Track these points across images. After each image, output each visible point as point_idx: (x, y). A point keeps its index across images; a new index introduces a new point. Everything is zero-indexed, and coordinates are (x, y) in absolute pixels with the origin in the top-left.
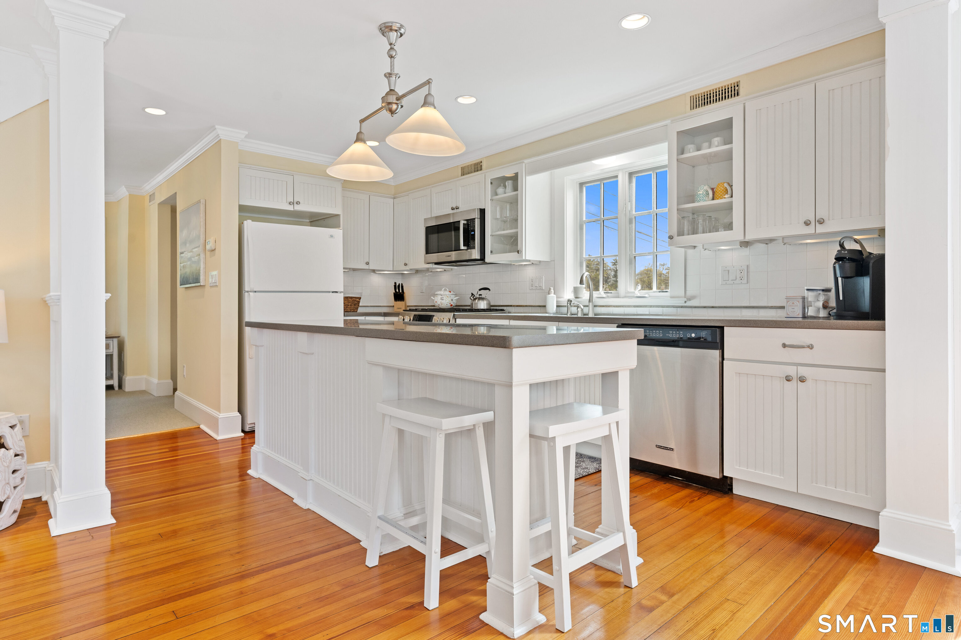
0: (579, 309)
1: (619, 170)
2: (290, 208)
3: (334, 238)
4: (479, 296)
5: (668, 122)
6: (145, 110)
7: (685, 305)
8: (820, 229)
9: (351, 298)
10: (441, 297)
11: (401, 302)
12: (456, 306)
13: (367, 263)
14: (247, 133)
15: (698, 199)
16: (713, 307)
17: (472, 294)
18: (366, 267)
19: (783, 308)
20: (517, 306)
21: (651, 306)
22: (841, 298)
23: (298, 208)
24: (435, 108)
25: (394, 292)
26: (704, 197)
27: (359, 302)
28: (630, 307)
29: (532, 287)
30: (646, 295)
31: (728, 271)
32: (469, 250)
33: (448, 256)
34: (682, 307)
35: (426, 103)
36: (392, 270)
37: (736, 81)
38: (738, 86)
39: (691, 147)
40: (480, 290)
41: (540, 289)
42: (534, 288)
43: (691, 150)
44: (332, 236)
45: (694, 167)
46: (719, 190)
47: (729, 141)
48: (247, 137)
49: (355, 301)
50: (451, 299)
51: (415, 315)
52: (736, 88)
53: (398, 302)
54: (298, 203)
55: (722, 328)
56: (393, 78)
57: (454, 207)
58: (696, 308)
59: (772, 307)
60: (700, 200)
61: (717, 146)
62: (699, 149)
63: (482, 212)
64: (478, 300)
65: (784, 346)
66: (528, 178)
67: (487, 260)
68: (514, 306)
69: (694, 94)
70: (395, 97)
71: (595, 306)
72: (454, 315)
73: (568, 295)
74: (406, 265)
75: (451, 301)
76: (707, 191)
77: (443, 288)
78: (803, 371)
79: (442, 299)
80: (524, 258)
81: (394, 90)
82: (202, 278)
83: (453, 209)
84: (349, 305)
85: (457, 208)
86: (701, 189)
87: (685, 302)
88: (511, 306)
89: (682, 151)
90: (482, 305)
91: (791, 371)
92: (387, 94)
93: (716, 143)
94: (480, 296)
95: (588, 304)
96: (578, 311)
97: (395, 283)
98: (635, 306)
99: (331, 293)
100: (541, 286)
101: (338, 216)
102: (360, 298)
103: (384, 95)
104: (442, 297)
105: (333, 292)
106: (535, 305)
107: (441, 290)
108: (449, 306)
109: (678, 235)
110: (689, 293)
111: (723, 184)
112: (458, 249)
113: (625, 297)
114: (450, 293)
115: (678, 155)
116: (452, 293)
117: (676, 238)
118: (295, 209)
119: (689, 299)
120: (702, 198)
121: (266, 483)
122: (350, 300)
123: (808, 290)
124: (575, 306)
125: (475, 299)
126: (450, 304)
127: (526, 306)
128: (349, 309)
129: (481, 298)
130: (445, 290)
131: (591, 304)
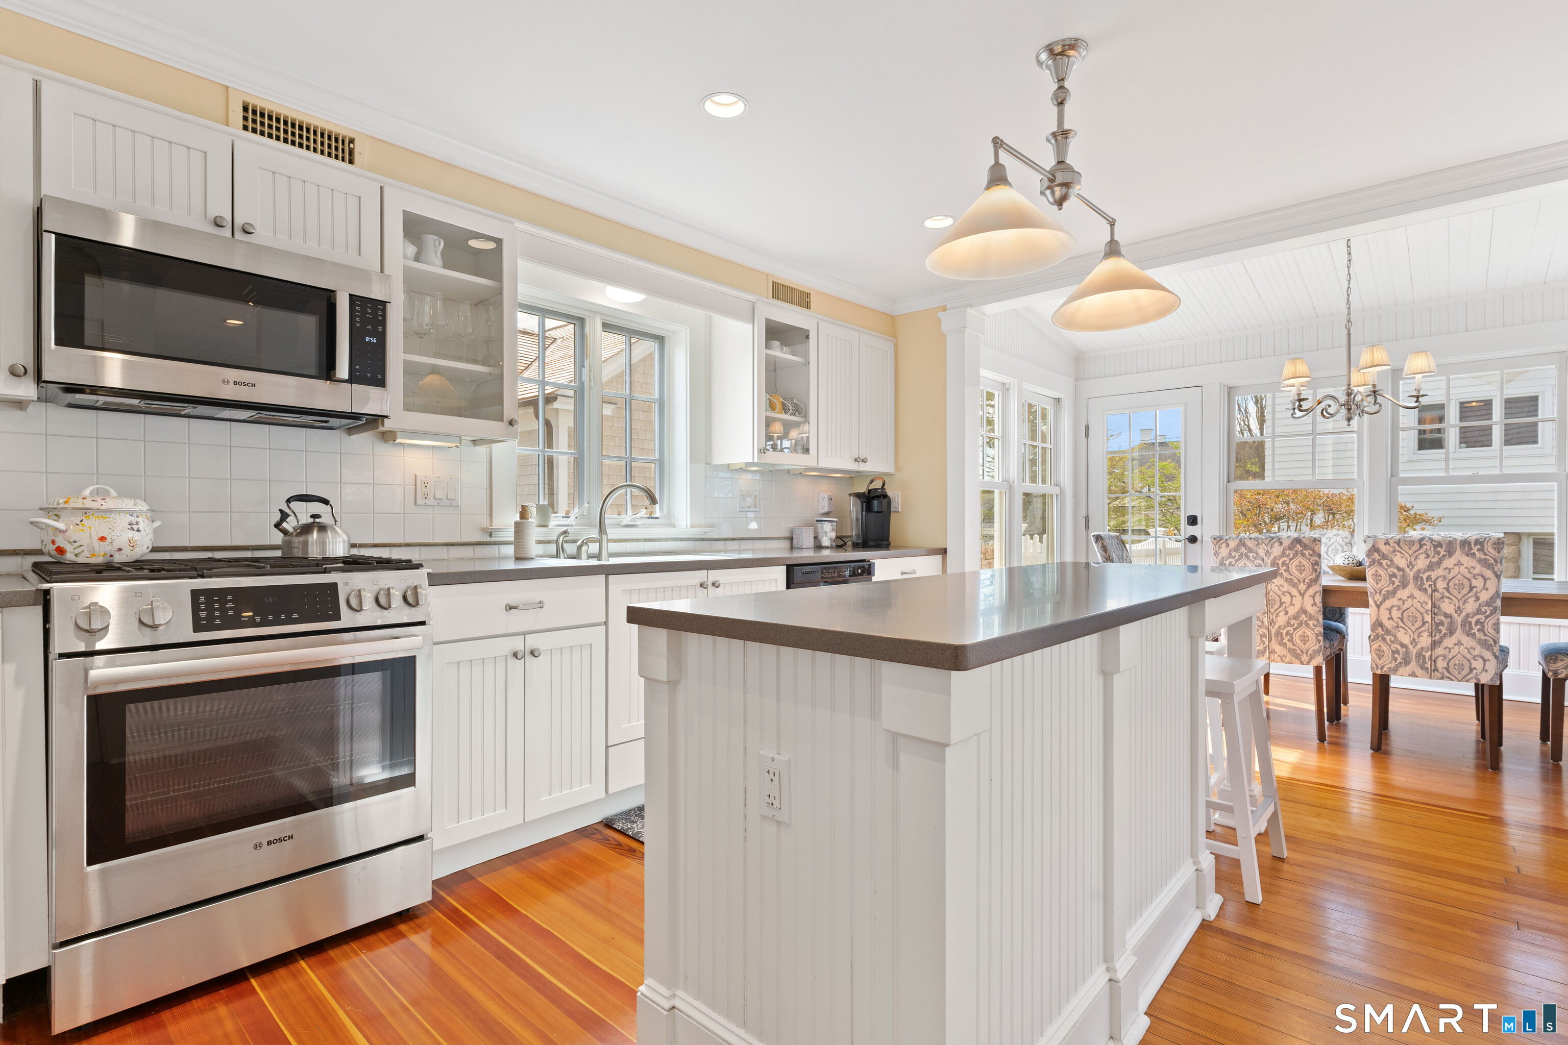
0: (584, 548)
4: (311, 520)
5: (754, 299)
10: (129, 518)
12: (154, 550)
17: (284, 514)
21: (667, 540)
29: (426, 501)
32: (357, 385)
34: (703, 540)
37: (809, 290)
38: (810, 297)
40: (291, 500)
52: (808, 300)
69: (775, 280)
83: (219, 223)
85: (250, 231)
94: (317, 520)
100: (454, 498)
104: (134, 520)
112: (327, 371)
123: (818, 521)
129: (315, 525)
131: (604, 537)
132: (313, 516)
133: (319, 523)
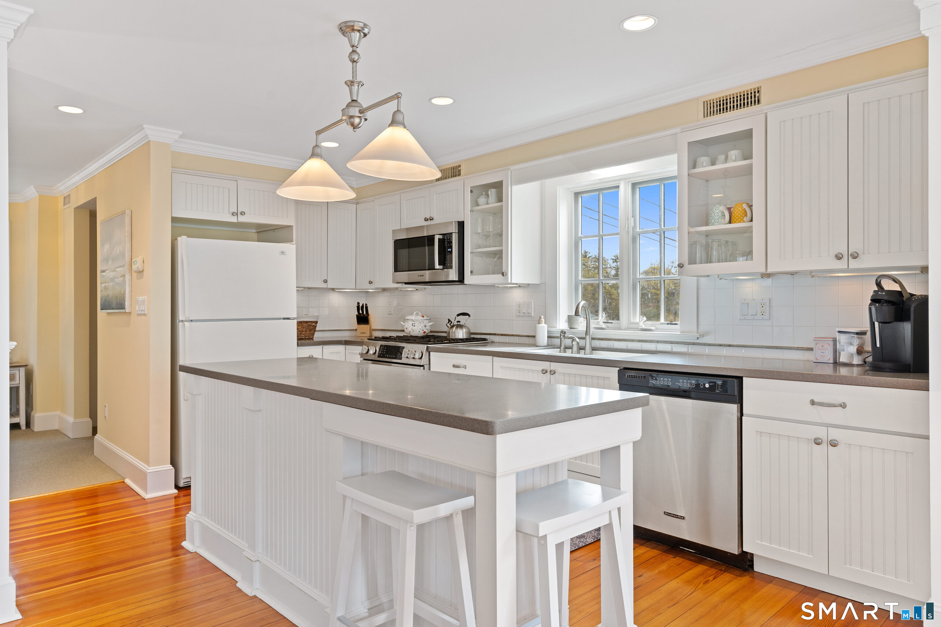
0: (574, 343)
1: (620, 180)
2: (234, 219)
3: (286, 255)
4: (457, 323)
5: (677, 130)
6: (58, 108)
7: (698, 341)
8: (854, 264)
9: (306, 322)
10: (412, 322)
11: (365, 325)
12: (431, 332)
13: (325, 281)
14: (181, 133)
15: (713, 221)
16: (730, 346)
17: (449, 321)
18: (324, 286)
19: (811, 349)
20: (502, 335)
21: (658, 342)
22: (878, 345)
23: (242, 219)
24: (405, 127)
25: (357, 314)
26: (719, 219)
27: (316, 327)
28: (633, 341)
29: (519, 314)
30: (653, 328)
31: (748, 304)
32: (445, 270)
33: (420, 276)
34: (694, 344)
35: (394, 123)
36: (355, 288)
37: (756, 86)
38: (758, 91)
39: (704, 160)
40: (458, 315)
41: (529, 316)
42: (522, 314)
43: (705, 164)
44: (283, 253)
45: (707, 181)
46: (737, 213)
47: (748, 156)
48: (181, 137)
49: (311, 325)
50: (424, 326)
51: (381, 346)
52: (757, 95)
53: (361, 325)
54: (243, 213)
55: (740, 379)
56: (355, 88)
57: (428, 217)
58: (710, 345)
59: (798, 349)
60: (715, 222)
61: (735, 161)
62: (713, 163)
63: (461, 225)
64: (456, 328)
65: (813, 403)
66: (515, 188)
67: (466, 282)
68: (498, 335)
69: (708, 99)
70: (357, 109)
71: (593, 339)
72: (427, 347)
73: (562, 325)
74: (371, 283)
75: (424, 327)
76: (723, 212)
77: (414, 313)
78: (835, 434)
79: (414, 325)
80: (509, 281)
81: (356, 101)
82: (127, 304)
83: (426, 220)
84: (303, 331)
85: (432, 219)
86: (716, 210)
87: (698, 338)
88: (495, 334)
89: (694, 165)
90: (461, 334)
91: (821, 433)
92: (348, 106)
93: (734, 158)
94: (459, 323)
95: (584, 336)
96: (573, 345)
97: (358, 303)
98: (639, 341)
99: (282, 321)
100: (530, 312)
101: (290, 227)
102: (316, 322)
103: (344, 107)
104: (414, 323)
105: (284, 319)
106: (522, 334)
107: (411, 314)
108: (421, 334)
109: (690, 263)
110: (702, 328)
111: (741, 205)
112: (431, 267)
113: (628, 329)
114: (423, 318)
115: (689, 169)
116: (425, 318)
117: (687, 266)
118: (239, 220)
119: (702, 336)
120: (717, 221)
121: (204, 559)
122: (305, 324)
123: (839, 332)
124: (569, 338)
125: (452, 327)
126: (423, 330)
127: (512, 335)
128: (303, 336)
129: (460, 326)
130: (417, 314)
131: (588, 337)
132: (458, 322)
133: (460, 324)
